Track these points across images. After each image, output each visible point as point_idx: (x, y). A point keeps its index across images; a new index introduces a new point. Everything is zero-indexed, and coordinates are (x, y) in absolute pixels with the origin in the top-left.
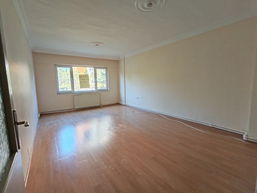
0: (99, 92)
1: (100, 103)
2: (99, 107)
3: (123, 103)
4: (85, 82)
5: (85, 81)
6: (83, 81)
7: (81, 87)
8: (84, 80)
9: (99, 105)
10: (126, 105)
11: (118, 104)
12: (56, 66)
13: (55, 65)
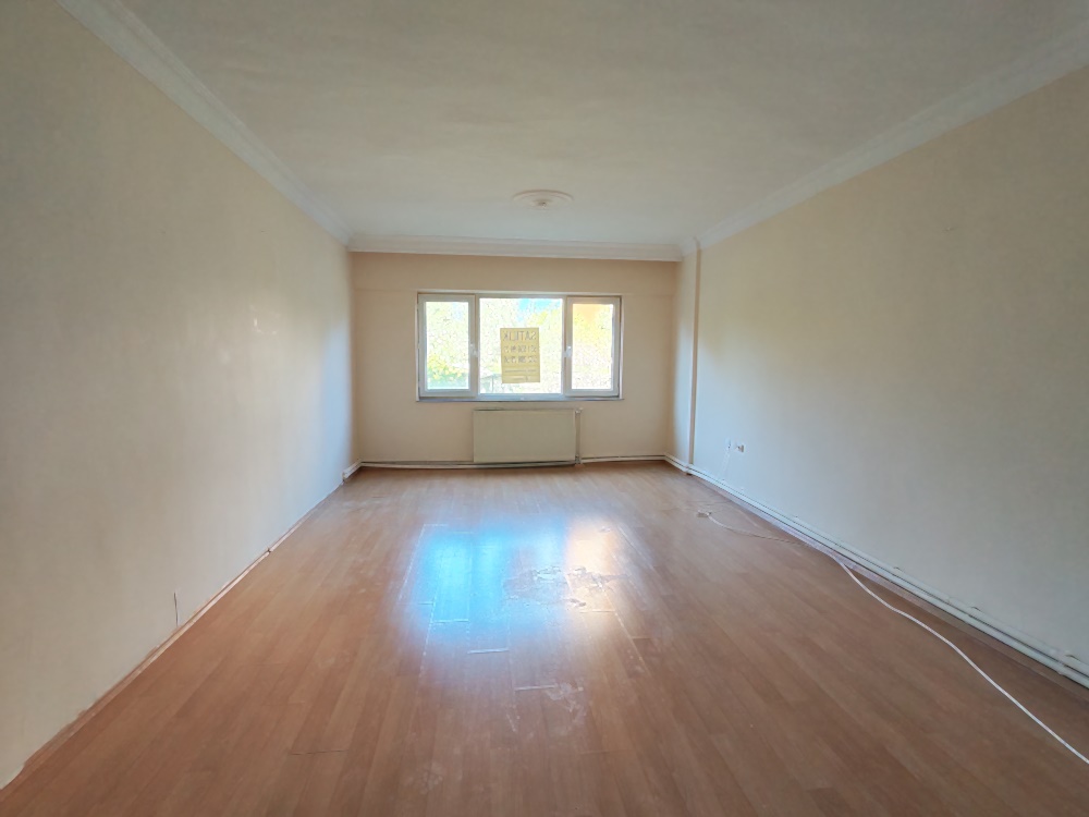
0: (574, 405)
1: (578, 452)
2: (573, 465)
3: (682, 464)
4: (521, 359)
5: (521, 354)
6: (517, 354)
7: (506, 377)
8: (520, 350)
9: (570, 457)
10: (692, 472)
11: (661, 464)
12: (423, 296)
13: (419, 293)
